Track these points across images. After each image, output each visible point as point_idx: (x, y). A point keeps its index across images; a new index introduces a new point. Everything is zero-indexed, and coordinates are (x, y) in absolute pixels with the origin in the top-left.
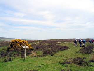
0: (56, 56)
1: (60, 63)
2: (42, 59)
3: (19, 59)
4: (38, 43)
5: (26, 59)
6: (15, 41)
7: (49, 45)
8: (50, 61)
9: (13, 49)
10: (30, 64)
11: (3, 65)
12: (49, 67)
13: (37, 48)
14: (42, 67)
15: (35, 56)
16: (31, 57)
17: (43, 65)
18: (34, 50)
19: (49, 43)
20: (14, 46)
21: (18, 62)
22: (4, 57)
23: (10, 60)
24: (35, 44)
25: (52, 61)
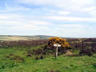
0: (94, 57)
1: (94, 66)
2: (74, 60)
3: (51, 58)
4: (81, 41)
5: (57, 58)
6: (53, 39)
7: (91, 44)
8: (83, 62)
9: (50, 48)
10: (59, 63)
11: (33, 62)
12: (77, 70)
13: (76, 47)
14: (69, 69)
15: (69, 56)
16: (65, 56)
17: (72, 66)
18: (72, 49)
19: (94, 42)
20: (51, 44)
21: (49, 60)
22: (38, 55)
23: (42, 58)
24: (77, 42)
25: (85, 63)
